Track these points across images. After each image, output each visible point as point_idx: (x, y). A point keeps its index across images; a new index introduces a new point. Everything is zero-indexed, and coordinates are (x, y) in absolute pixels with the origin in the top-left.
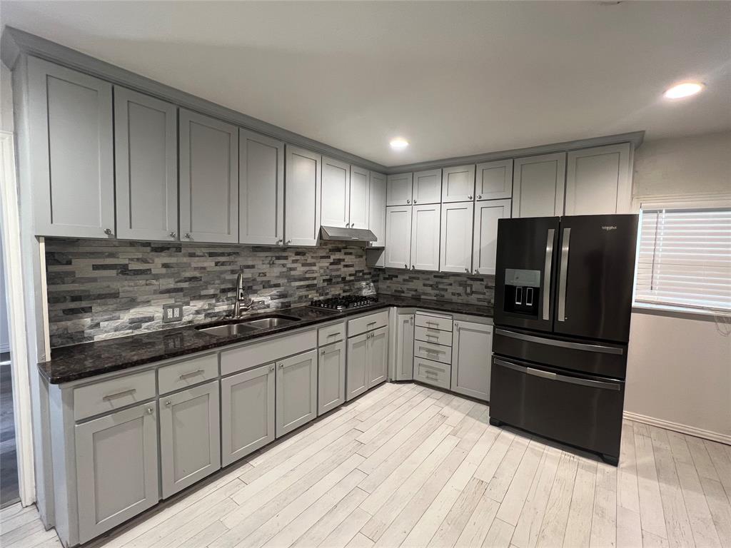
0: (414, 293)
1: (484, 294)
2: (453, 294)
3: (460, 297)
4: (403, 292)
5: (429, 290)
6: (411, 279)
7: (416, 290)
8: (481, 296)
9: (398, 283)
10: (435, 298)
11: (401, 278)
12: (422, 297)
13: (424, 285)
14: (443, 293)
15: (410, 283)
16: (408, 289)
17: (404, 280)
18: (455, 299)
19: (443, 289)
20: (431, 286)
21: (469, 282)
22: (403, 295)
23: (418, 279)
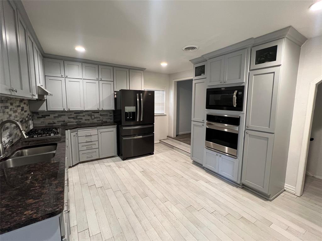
0: (62, 123)
1: (100, 118)
2: (86, 120)
3: (89, 121)
4: (55, 123)
5: (72, 120)
6: (60, 116)
7: (64, 121)
8: (99, 119)
9: (51, 119)
10: (76, 123)
11: (52, 116)
12: (68, 124)
13: (69, 118)
14: (80, 120)
15: (59, 118)
16: (58, 121)
17: (55, 117)
18: (86, 122)
20: (73, 118)
21: (93, 114)
22: (54, 125)
23: (64, 115)
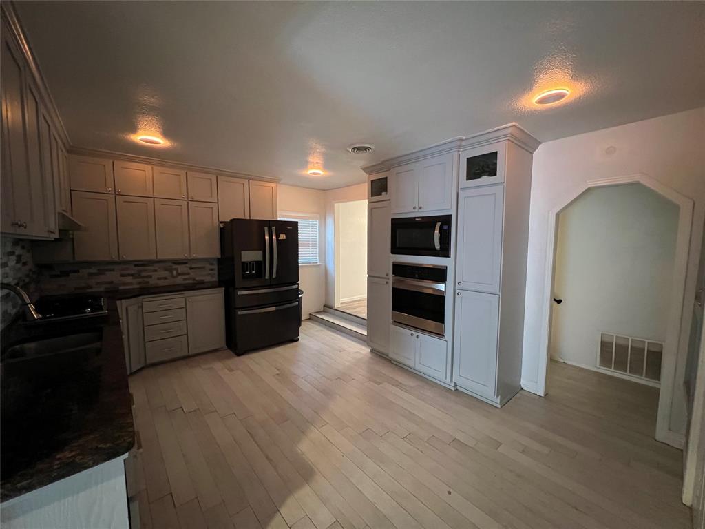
0: (107, 286)
1: (189, 274)
3: (166, 281)
5: (129, 279)
7: (112, 282)
8: (186, 276)
9: (81, 278)
10: (138, 286)
11: (84, 272)
12: (121, 288)
13: (123, 276)
14: (146, 280)
15: (101, 276)
17: (91, 275)
18: (161, 283)
19: (147, 277)
20: (132, 275)
21: (175, 266)
22: (90, 290)
23: (113, 270)
